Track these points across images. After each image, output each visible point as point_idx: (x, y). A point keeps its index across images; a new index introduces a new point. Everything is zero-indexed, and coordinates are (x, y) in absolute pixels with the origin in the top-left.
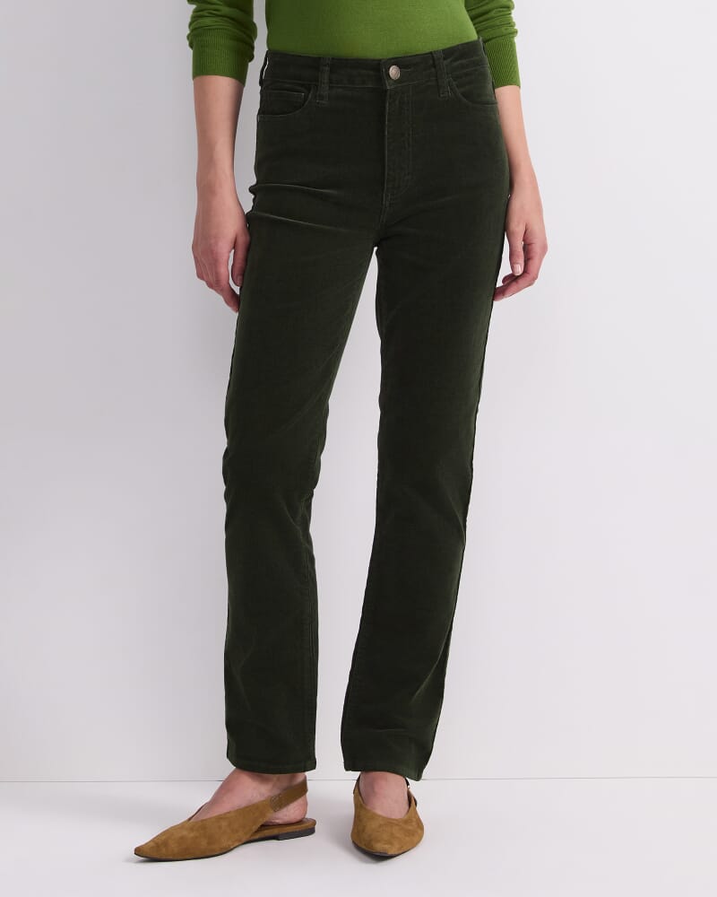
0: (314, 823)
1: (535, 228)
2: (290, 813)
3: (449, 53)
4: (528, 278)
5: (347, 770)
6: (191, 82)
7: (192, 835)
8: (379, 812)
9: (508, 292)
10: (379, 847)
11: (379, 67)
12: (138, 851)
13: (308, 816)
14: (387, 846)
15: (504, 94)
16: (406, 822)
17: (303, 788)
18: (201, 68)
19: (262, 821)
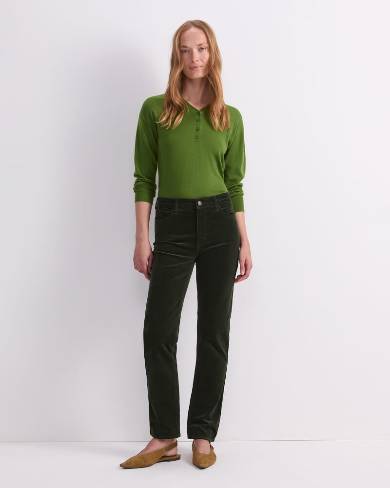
0: (180, 456)
1: (248, 259)
2: (171, 452)
3: (218, 197)
4: (246, 276)
5: (188, 438)
6: (134, 203)
7: (139, 460)
8: (201, 452)
9: (239, 280)
10: (202, 465)
11: (194, 202)
12: (121, 465)
13: (178, 453)
14: (204, 465)
15: (239, 214)
16: (210, 455)
17: (176, 444)
18: (138, 199)
19: (162, 456)
